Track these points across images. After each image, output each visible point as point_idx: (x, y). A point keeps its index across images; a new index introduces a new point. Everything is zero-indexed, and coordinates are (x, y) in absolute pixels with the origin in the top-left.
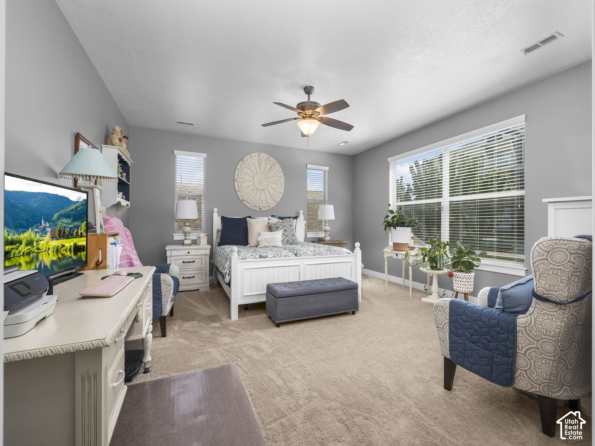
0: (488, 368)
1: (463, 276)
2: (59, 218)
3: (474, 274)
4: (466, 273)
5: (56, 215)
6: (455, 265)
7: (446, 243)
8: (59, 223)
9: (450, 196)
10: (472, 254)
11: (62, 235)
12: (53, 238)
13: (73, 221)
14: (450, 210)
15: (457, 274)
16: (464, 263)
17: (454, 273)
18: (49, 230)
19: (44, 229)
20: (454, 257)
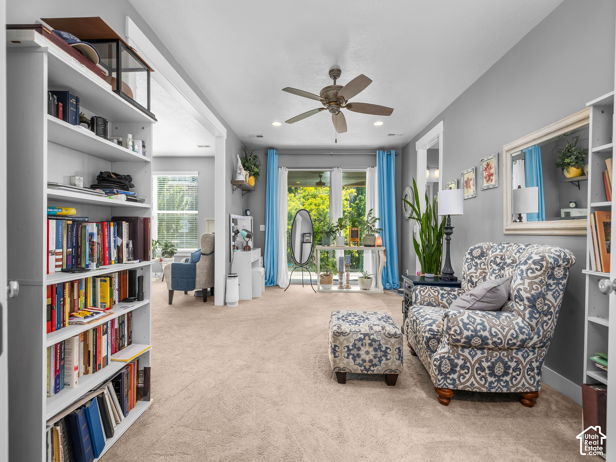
0: (187, 286)
1: (168, 260)
3: (174, 258)
4: (170, 258)
6: (163, 254)
7: (157, 241)
9: (159, 210)
10: (173, 247)
14: (158, 219)
15: (165, 259)
16: (168, 253)
17: (163, 259)
20: (163, 249)
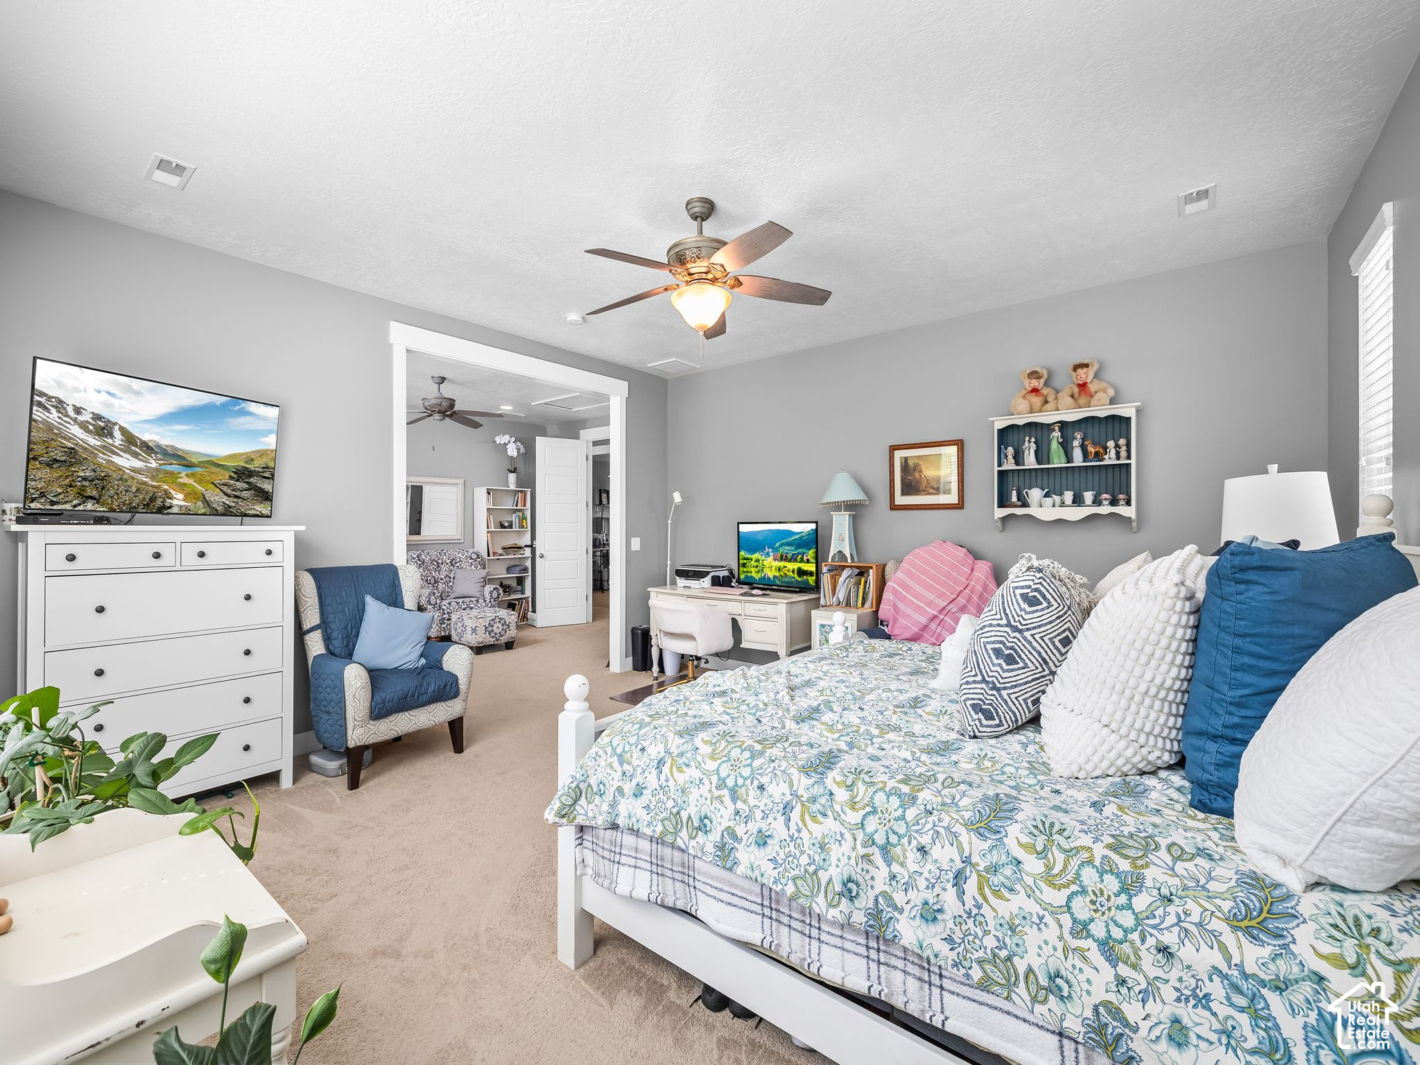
2: (781, 546)
5: (778, 544)
8: (781, 549)
11: (783, 558)
12: (775, 560)
13: (796, 548)
18: (772, 554)
19: (768, 553)
